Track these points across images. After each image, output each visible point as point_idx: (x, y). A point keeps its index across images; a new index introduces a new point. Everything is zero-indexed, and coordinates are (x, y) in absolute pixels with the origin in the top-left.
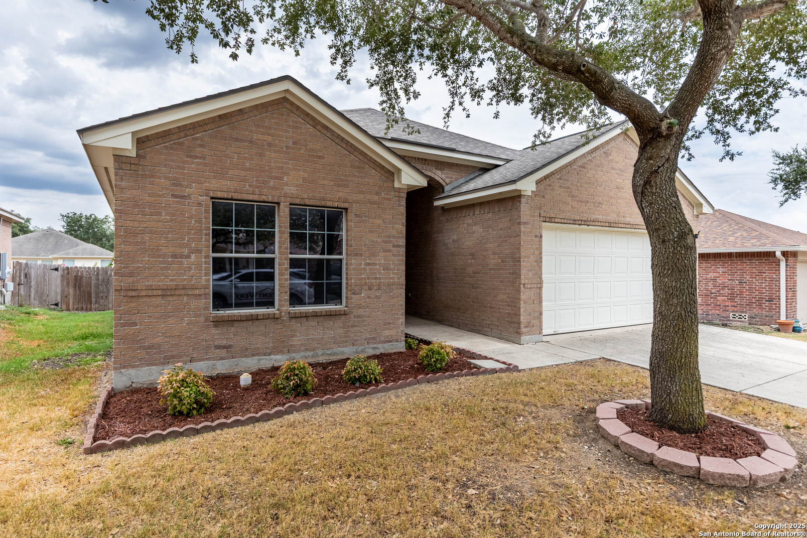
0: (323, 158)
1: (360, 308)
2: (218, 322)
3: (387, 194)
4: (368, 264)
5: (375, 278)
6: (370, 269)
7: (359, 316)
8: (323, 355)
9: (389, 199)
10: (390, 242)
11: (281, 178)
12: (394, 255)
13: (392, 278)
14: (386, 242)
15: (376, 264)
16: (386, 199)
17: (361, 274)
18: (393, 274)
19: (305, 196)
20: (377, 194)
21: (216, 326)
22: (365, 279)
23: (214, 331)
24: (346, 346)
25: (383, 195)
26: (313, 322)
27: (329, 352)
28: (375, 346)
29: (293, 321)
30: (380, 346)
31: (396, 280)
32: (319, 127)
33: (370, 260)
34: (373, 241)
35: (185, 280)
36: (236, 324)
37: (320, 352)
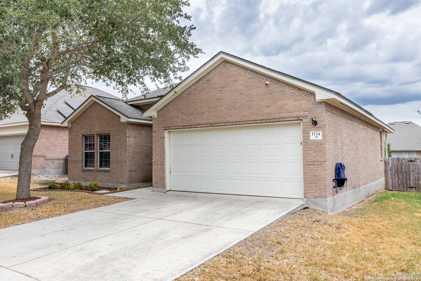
0: (104, 117)
1: (113, 170)
2: (83, 171)
3: (121, 126)
4: (115, 153)
5: (118, 159)
6: (116, 155)
7: (113, 173)
8: (104, 185)
9: (122, 128)
10: (122, 144)
11: (94, 127)
12: (123, 149)
13: (123, 158)
14: (120, 144)
15: (118, 153)
16: (121, 128)
17: (114, 157)
18: (123, 157)
19: (100, 131)
20: (118, 126)
21: (83, 172)
22: (115, 159)
23: (82, 173)
24: (109, 183)
25: (120, 126)
26: (101, 173)
27: (105, 184)
28: (118, 184)
29: (97, 172)
30: (119, 185)
31: (124, 159)
32: (103, 107)
33: (116, 152)
34: (117, 145)
35: (78, 158)
36: (86, 172)
37: (103, 184)
